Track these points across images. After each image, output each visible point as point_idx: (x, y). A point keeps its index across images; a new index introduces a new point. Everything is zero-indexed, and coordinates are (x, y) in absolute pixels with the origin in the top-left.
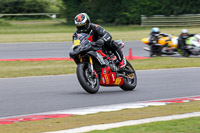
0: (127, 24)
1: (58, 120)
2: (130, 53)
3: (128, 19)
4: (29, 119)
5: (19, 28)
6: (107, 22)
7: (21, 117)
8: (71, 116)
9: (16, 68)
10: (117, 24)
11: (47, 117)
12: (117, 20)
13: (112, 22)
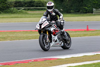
0: (86, 13)
1: (51, 61)
2: (88, 27)
3: (86, 10)
4: (37, 61)
5: (32, 15)
6: (76, 12)
7: (33, 59)
8: (58, 59)
9: (31, 35)
10: (81, 13)
11: (46, 60)
12: (81, 11)
13: (78, 12)
